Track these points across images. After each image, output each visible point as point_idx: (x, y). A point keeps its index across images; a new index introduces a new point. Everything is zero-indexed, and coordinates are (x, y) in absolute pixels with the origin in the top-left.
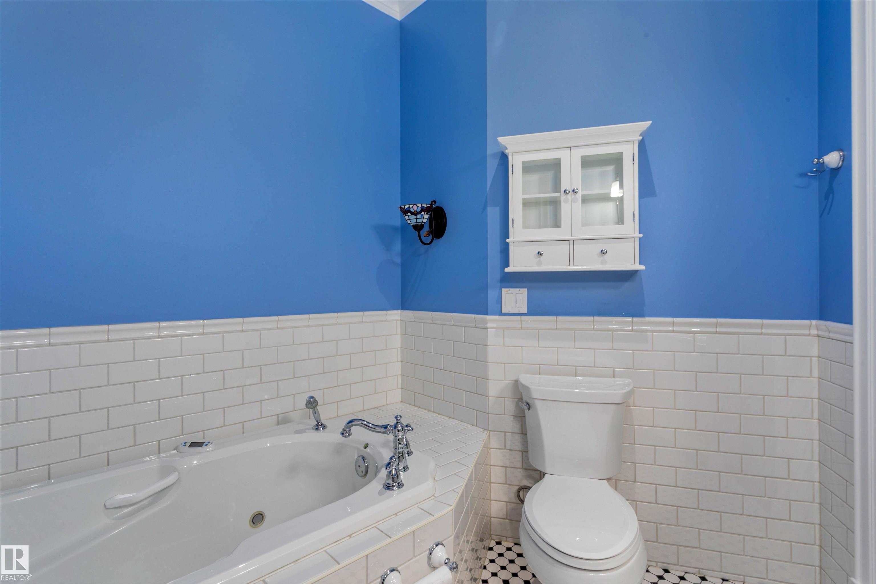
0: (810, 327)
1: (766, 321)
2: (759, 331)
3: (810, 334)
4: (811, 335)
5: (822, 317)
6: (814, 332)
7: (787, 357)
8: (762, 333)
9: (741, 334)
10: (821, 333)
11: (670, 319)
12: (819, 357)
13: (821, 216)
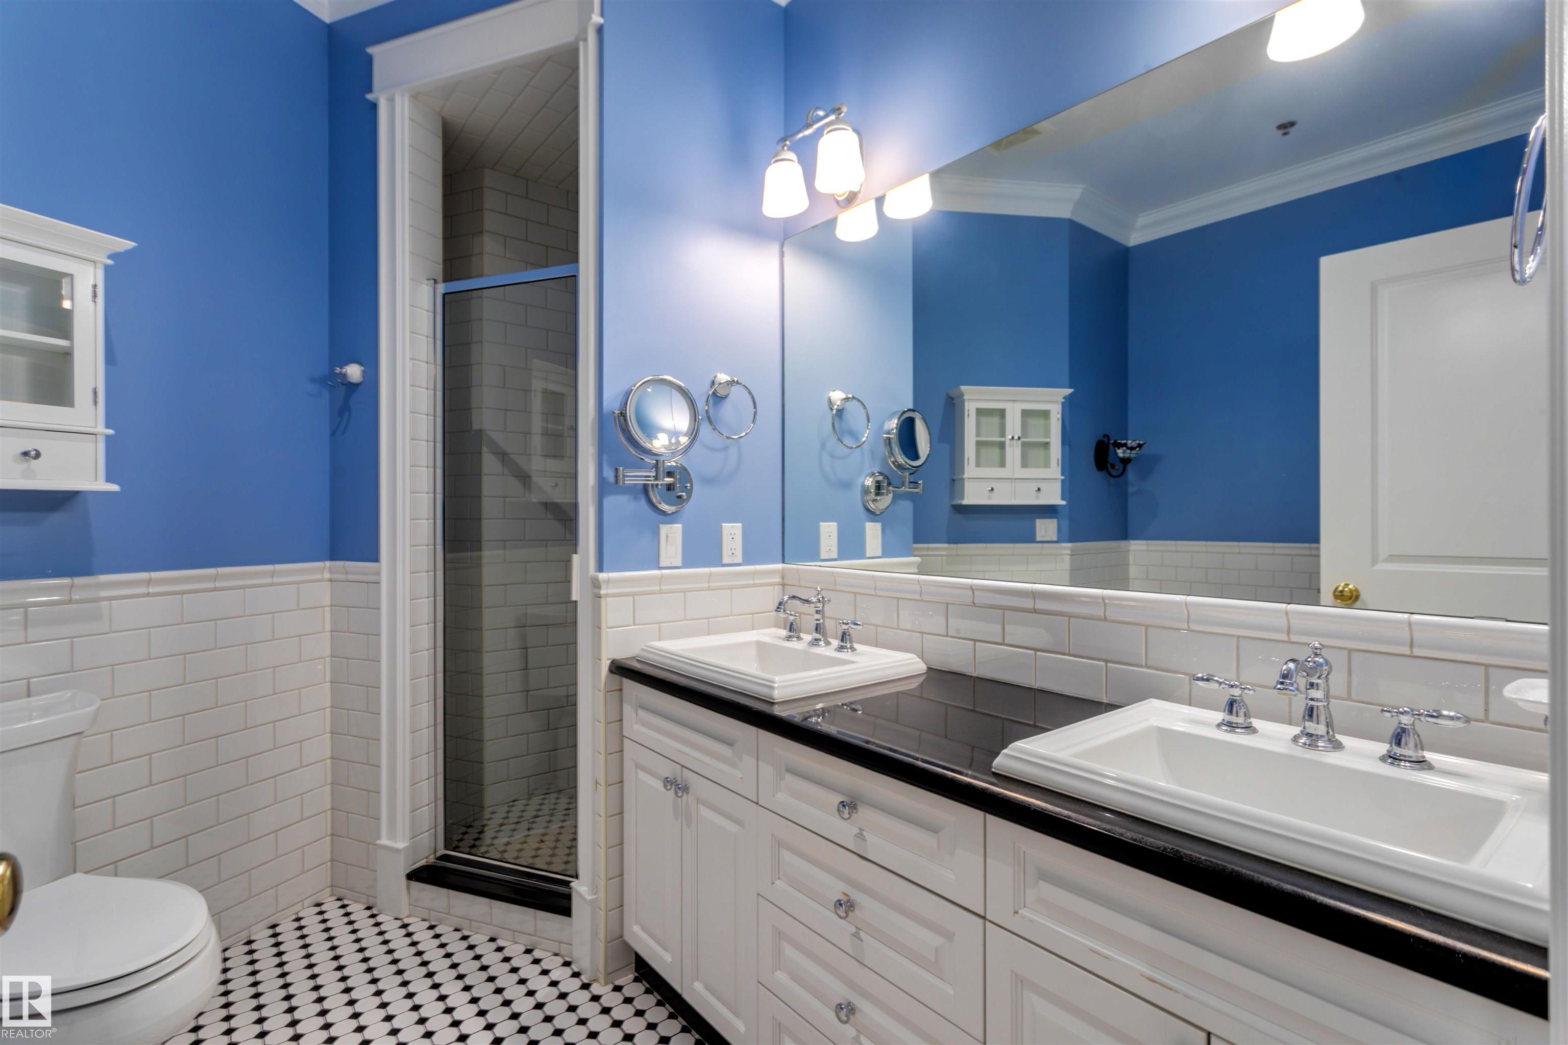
0: (322, 570)
1: (278, 567)
2: (269, 581)
3: (323, 578)
4: (324, 580)
5: (333, 557)
6: (327, 576)
7: (300, 611)
8: (273, 583)
9: (247, 588)
10: (335, 576)
11: (144, 575)
12: (332, 606)
13: (333, 434)
